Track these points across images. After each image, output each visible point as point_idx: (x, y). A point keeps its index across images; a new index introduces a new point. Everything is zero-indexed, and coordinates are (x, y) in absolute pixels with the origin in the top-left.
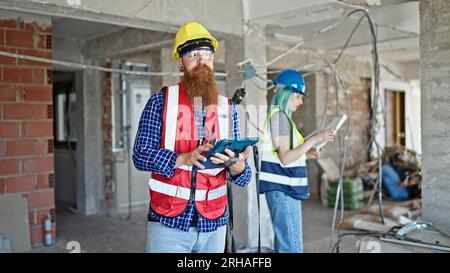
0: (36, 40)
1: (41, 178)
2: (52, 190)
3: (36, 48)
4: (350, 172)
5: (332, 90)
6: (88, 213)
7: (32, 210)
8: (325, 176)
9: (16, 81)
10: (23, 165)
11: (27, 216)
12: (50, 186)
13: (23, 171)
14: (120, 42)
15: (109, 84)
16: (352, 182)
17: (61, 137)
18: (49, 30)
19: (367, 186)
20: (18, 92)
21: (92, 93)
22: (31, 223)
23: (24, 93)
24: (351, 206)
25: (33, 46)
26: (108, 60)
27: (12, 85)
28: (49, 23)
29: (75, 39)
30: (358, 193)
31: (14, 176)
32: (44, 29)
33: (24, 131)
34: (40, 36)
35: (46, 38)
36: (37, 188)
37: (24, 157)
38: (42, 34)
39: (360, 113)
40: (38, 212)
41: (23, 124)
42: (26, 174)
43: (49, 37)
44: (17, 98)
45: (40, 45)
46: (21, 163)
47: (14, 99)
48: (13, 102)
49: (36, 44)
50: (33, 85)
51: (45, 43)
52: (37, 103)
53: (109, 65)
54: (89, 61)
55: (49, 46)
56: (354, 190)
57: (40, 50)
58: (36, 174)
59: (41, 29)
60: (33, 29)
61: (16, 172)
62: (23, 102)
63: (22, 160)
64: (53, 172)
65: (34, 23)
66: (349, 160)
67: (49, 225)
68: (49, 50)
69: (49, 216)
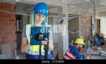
2: (16, 43)
3: (12, 9)
5: (83, 19)
9: (7, 17)
11: (10, 49)
19: (91, 42)
21: (25, 20)
28: (15, 3)
29: (21, 7)
40: (13, 48)
43: (15, 7)
44: (8, 21)
56: (88, 43)
58: (12, 39)
59: (13, 5)
61: (8, 39)
63: (9, 36)
64: (16, 39)
68: (15, 10)
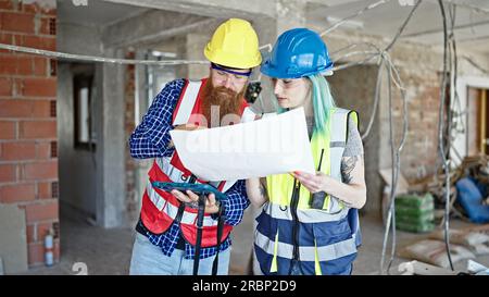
0: (38, 24)
1: (42, 187)
2: (56, 201)
3: (36, 34)
4: (419, 187)
6: (107, 225)
7: (30, 223)
8: (388, 190)
9: (12, 71)
10: (21, 171)
11: (24, 231)
12: (53, 196)
13: (21, 178)
14: (141, 28)
15: (133, 77)
16: (420, 199)
17: (84, 137)
18: (53, 12)
19: (439, 203)
20: (14, 86)
21: (113, 88)
22: (29, 239)
23: (22, 86)
24: (419, 228)
25: (34, 32)
26: (131, 49)
27: (8, 76)
28: (53, 4)
29: (93, 25)
30: (428, 212)
31: (10, 183)
32: (47, 10)
33: (21, 130)
34: (43, 20)
35: (49, 22)
36: (38, 198)
37: (22, 162)
38: (44, 16)
39: (435, 114)
40: (38, 226)
41: (21, 123)
42: (24, 182)
43: (54, 20)
44: (14, 92)
45: (42, 30)
46: (18, 170)
47: (11, 94)
48: (8, 98)
49: (36, 29)
50: (34, 77)
51: (48, 28)
52: (38, 98)
53: (132, 56)
54: (111, 51)
55: (53, 31)
56: (423, 209)
57: (42, 36)
58: (36, 182)
59: (43, 12)
60: (34, 12)
61: (13, 179)
62: (21, 96)
63: (20, 164)
64: (56, 179)
65: (35, 3)
66: (422, 170)
67: (49, 241)
68: (53, 37)
69: (52, 231)
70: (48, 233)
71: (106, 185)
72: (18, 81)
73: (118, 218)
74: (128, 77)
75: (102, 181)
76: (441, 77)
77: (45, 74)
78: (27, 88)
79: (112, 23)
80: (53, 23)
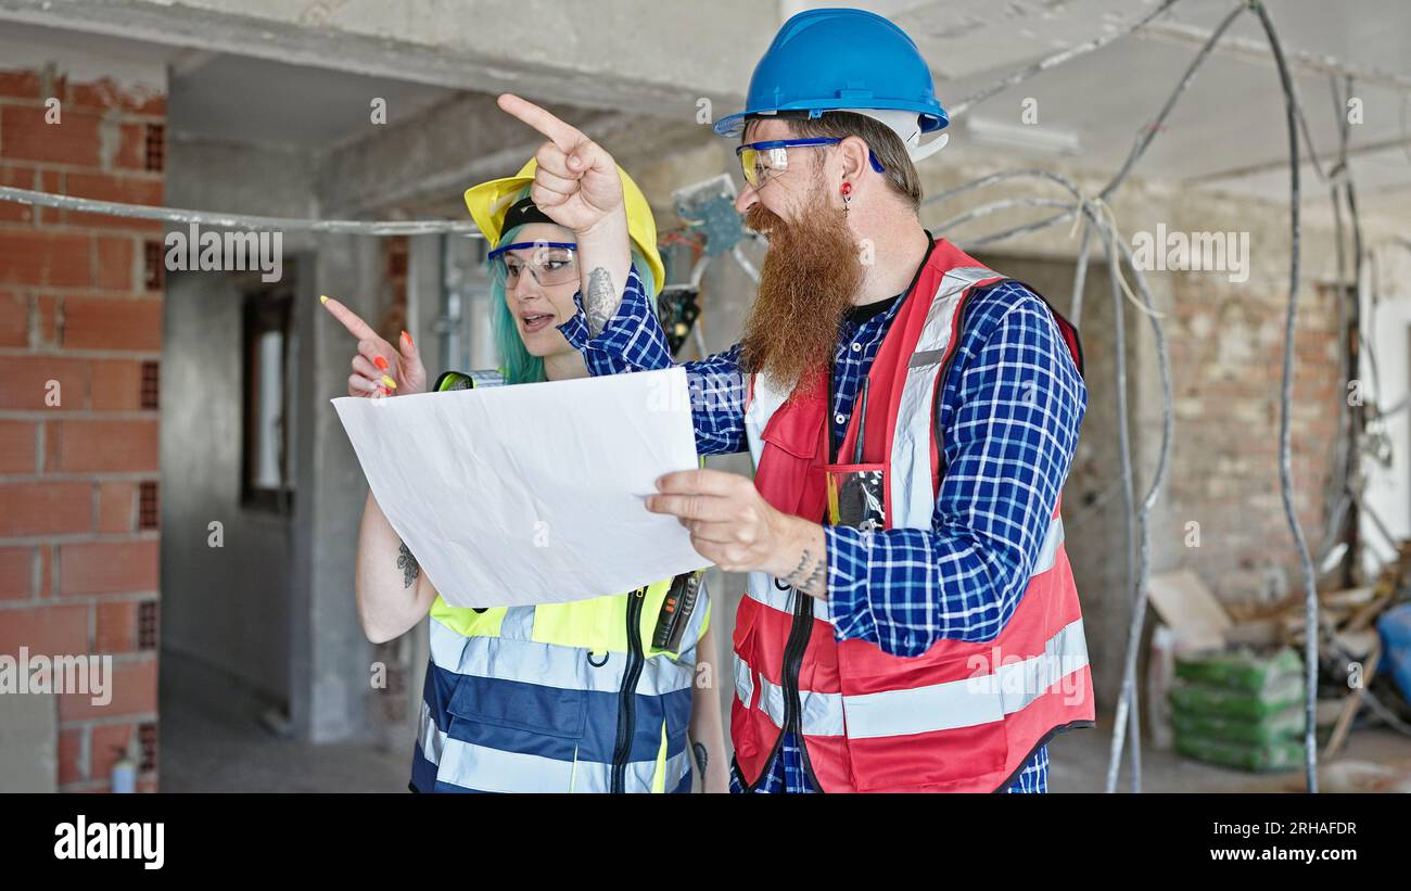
0: (110, 140)
1: (108, 614)
2: (150, 657)
3: (107, 168)
4: (1259, 630)
5: (1201, 325)
6: (320, 735)
7: (69, 725)
8: (1163, 639)
9: (31, 278)
10: (46, 570)
11: (49, 747)
12: (143, 645)
13: (47, 588)
15: (401, 298)
16: (1259, 665)
18: (156, 106)
19: (1331, 682)
20: (36, 318)
22: (64, 773)
23: (60, 319)
24: (1258, 758)
25: (97, 163)
27: (18, 291)
28: (157, 83)
29: (290, 148)
30: (1286, 708)
31: (16, 605)
32: (140, 101)
33: (53, 448)
34: (128, 129)
35: (144, 133)
36: (95, 647)
37: (53, 541)
38: (131, 119)
39: (1314, 411)
40: (96, 733)
41: (53, 428)
42: (56, 600)
43: (158, 129)
44: (35, 337)
45: (123, 159)
46: (38, 564)
47: (24, 342)
48: (17, 352)
49: (107, 152)
50: (93, 293)
51: (141, 151)
52: (104, 354)
55: (154, 160)
56: (1270, 698)
57: (121, 174)
58: (92, 600)
59: (127, 105)
60: (99, 104)
61: (23, 590)
62: (54, 349)
63: (46, 552)
64: (153, 595)
65: (106, 81)
66: (1272, 580)
67: (124, 780)
68: (153, 176)
69: (135, 748)
70: (121, 754)
71: (318, 615)
72: (46, 305)
73: (351, 713)
74: (388, 298)
75: (308, 603)
76: (1329, 300)
77: (127, 285)
78: (75, 325)
79: (342, 143)
80: (156, 136)
